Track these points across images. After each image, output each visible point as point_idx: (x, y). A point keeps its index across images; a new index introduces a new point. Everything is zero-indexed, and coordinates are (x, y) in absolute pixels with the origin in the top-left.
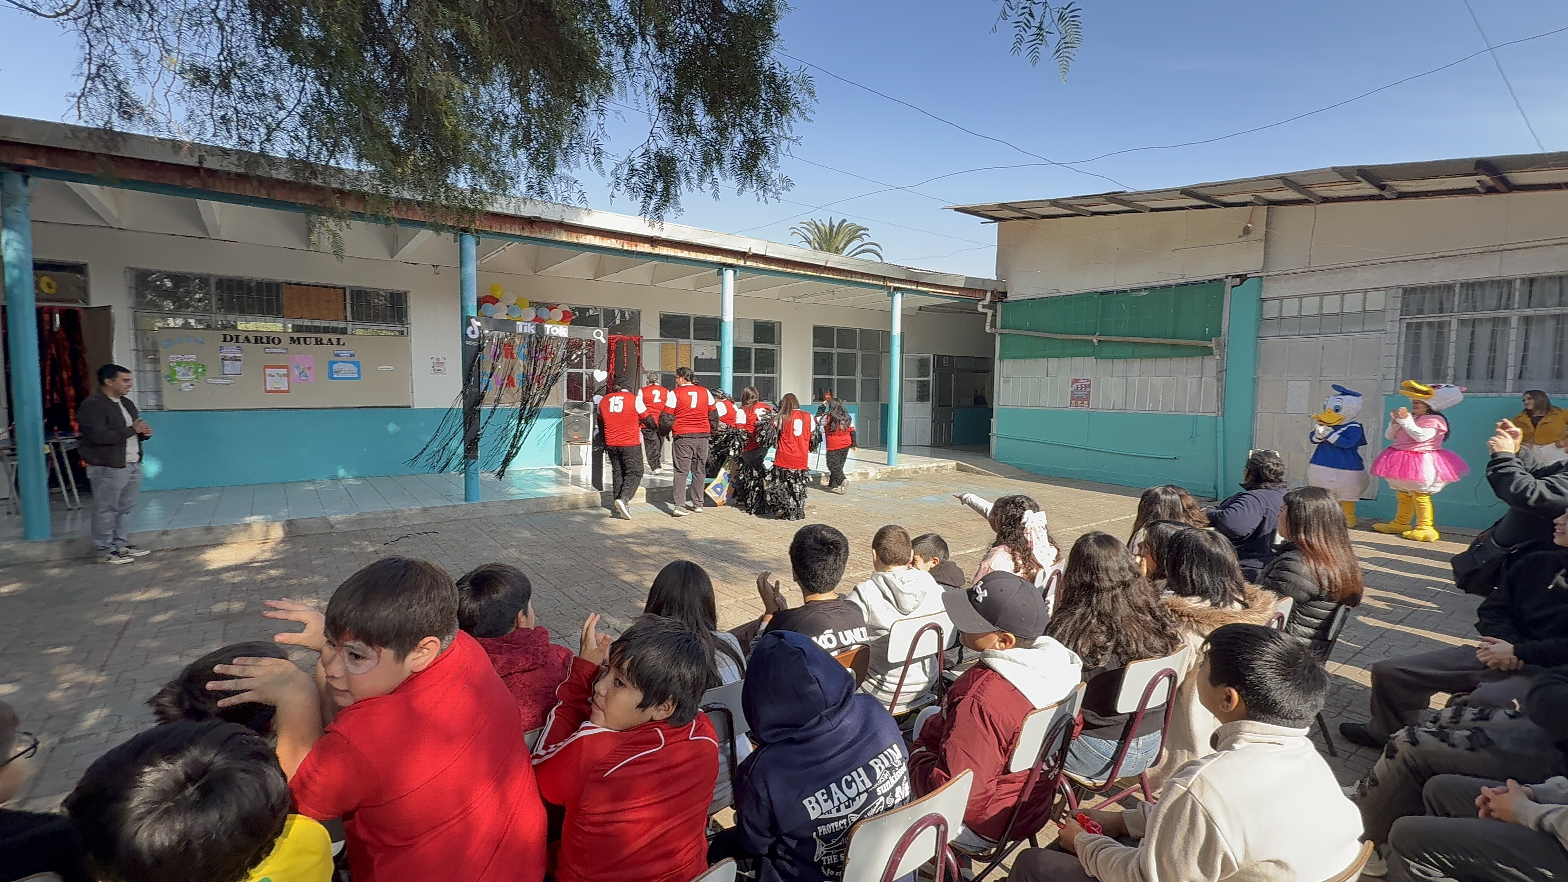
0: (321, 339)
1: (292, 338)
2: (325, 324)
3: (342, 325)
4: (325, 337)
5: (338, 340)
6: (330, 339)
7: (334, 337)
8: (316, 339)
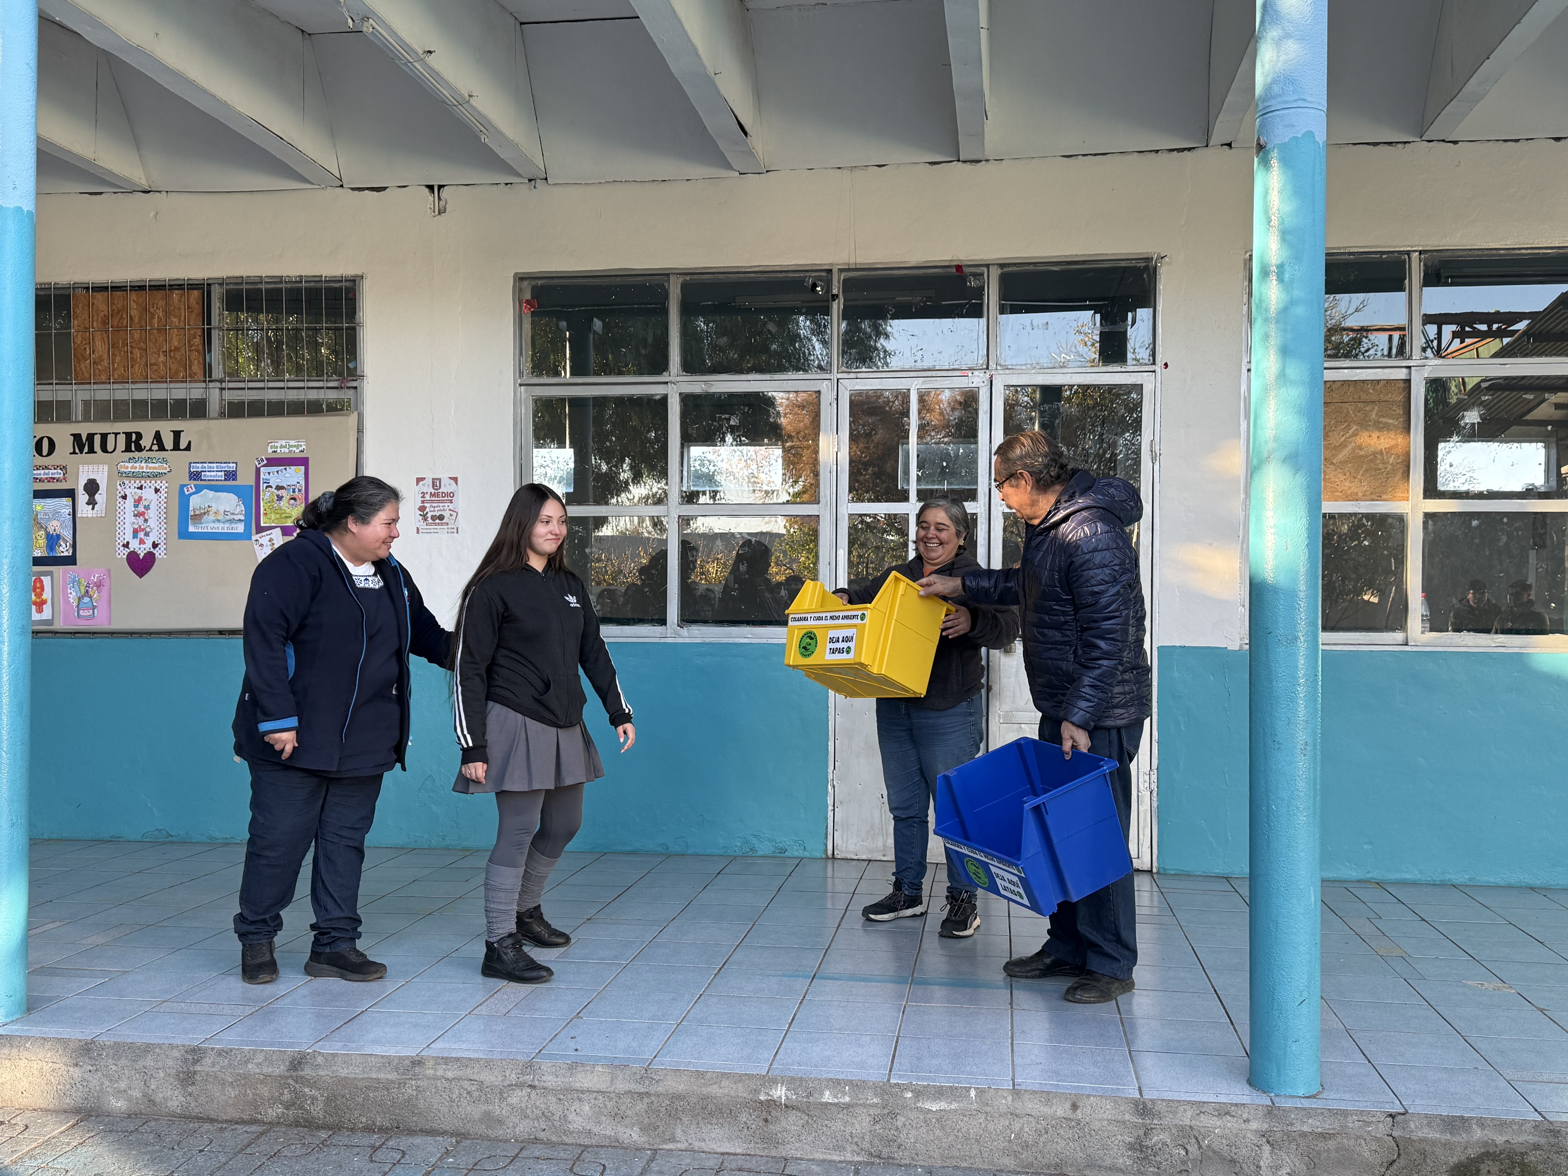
0: (139, 436)
1: (77, 437)
2: (159, 392)
3: (194, 392)
4: (147, 429)
5: (177, 435)
6: (158, 436)
7: (166, 428)
8: (128, 435)
